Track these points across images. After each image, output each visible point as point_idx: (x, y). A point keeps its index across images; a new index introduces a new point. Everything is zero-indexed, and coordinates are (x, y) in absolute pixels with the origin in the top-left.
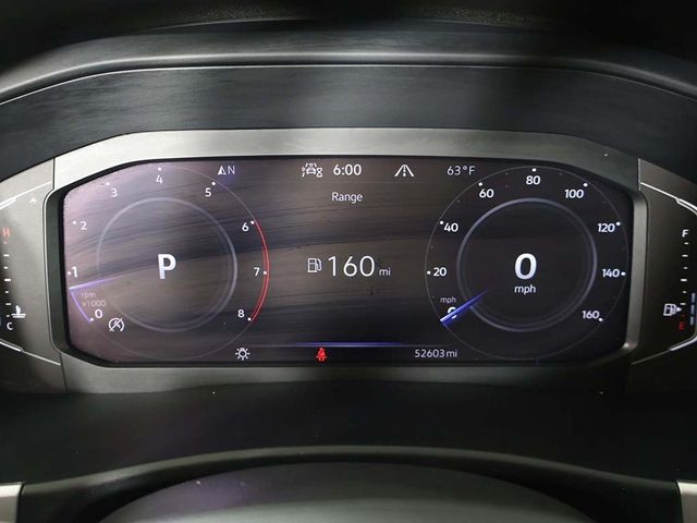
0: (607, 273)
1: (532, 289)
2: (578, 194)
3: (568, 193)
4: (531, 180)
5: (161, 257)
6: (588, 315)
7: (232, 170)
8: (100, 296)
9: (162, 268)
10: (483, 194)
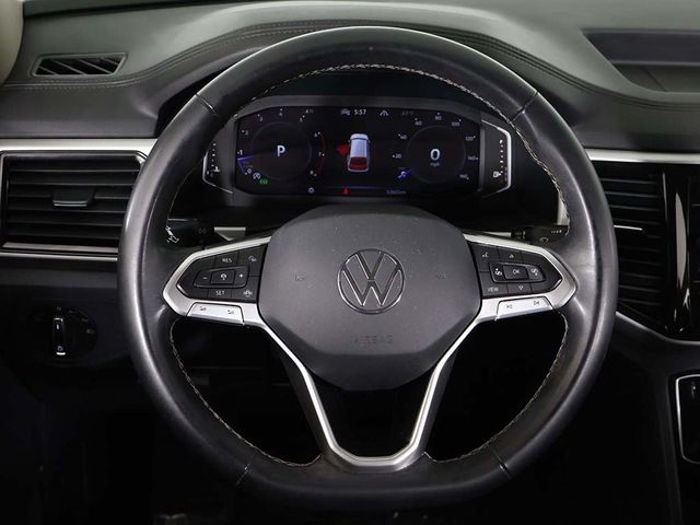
0: (470, 158)
1: (438, 164)
2: (457, 124)
3: (453, 124)
4: (437, 118)
5: (279, 147)
6: (462, 176)
7: (312, 111)
8: (251, 163)
9: (279, 151)
10: (417, 123)
